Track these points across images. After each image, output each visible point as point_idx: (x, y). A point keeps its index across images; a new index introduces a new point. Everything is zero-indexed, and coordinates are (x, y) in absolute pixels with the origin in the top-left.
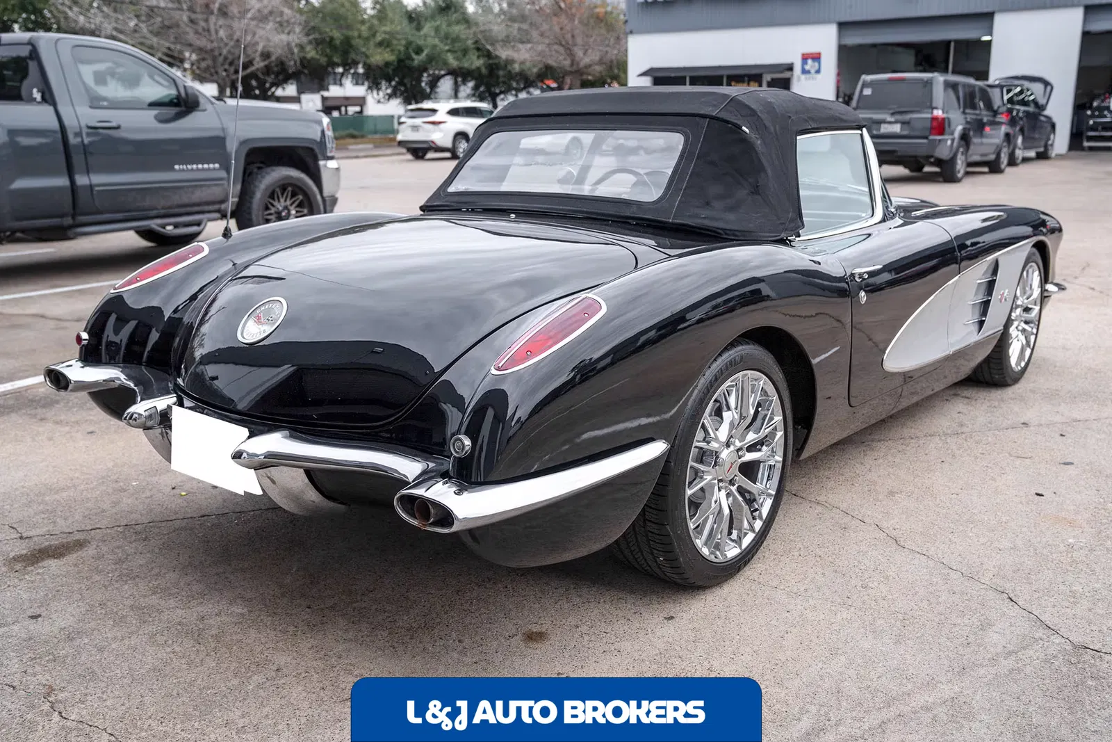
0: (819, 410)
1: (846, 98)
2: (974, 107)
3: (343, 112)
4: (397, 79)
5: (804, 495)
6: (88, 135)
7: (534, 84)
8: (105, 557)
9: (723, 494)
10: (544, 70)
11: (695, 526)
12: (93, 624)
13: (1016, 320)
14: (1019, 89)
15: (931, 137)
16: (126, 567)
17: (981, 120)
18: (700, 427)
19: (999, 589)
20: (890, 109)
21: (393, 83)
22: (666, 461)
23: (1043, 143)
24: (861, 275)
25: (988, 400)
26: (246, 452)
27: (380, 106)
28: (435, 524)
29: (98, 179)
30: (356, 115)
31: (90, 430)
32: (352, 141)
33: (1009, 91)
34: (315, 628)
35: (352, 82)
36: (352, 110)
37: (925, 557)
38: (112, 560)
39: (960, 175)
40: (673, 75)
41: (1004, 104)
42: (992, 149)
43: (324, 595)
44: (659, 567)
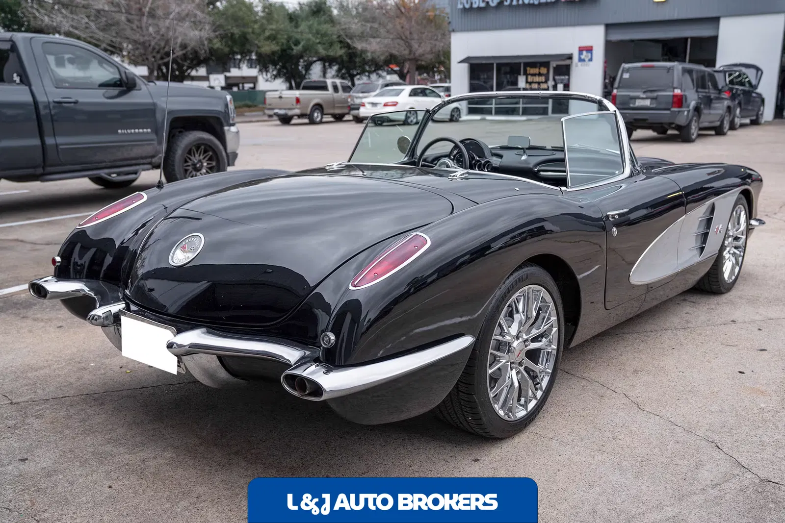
0: (583, 311)
1: (612, 79)
2: (704, 87)
3: (241, 88)
4: (280, 64)
5: (572, 373)
6: (54, 107)
7: (382, 68)
8: (73, 417)
9: (514, 372)
10: (389, 57)
11: (494, 395)
12: (65, 465)
13: (728, 246)
14: (737, 74)
15: (672, 109)
16: (88, 424)
17: (710, 96)
18: (497, 325)
19: (710, 440)
20: (643, 88)
21: (278, 67)
22: (473, 349)
23: (755, 113)
24: (613, 216)
25: (708, 304)
26: (176, 343)
27: (268, 83)
28: (310, 394)
29: (60, 140)
30: (250, 90)
31: (60, 325)
32: (247, 109)
33: (730, 75)
34: (224, 468)
35: (247, 66)
36: (248, 86)
37: (659, 417)
38: (78, 419)
39: (694, 137)
40: (484, 62)
41: (726, 85)
42: (718, 118)
43: (231, 444)
44: (469, 425)
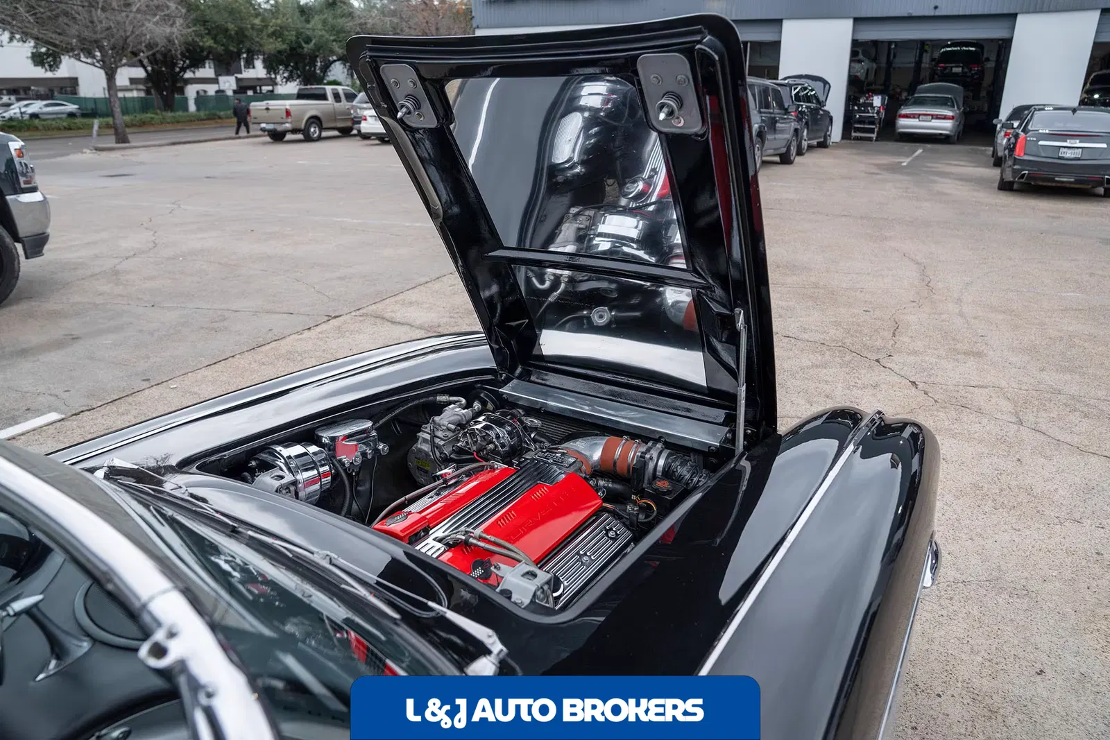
2: (767, 106)
3: (258, 91)
4: (292, 64)
14: (802, 86)
17: (775, 118)
21: (290, 68)
23: (823, 135)
30: (269, 93)
33: (795, 89)
41: (792, 101)
42: (784, 143)
